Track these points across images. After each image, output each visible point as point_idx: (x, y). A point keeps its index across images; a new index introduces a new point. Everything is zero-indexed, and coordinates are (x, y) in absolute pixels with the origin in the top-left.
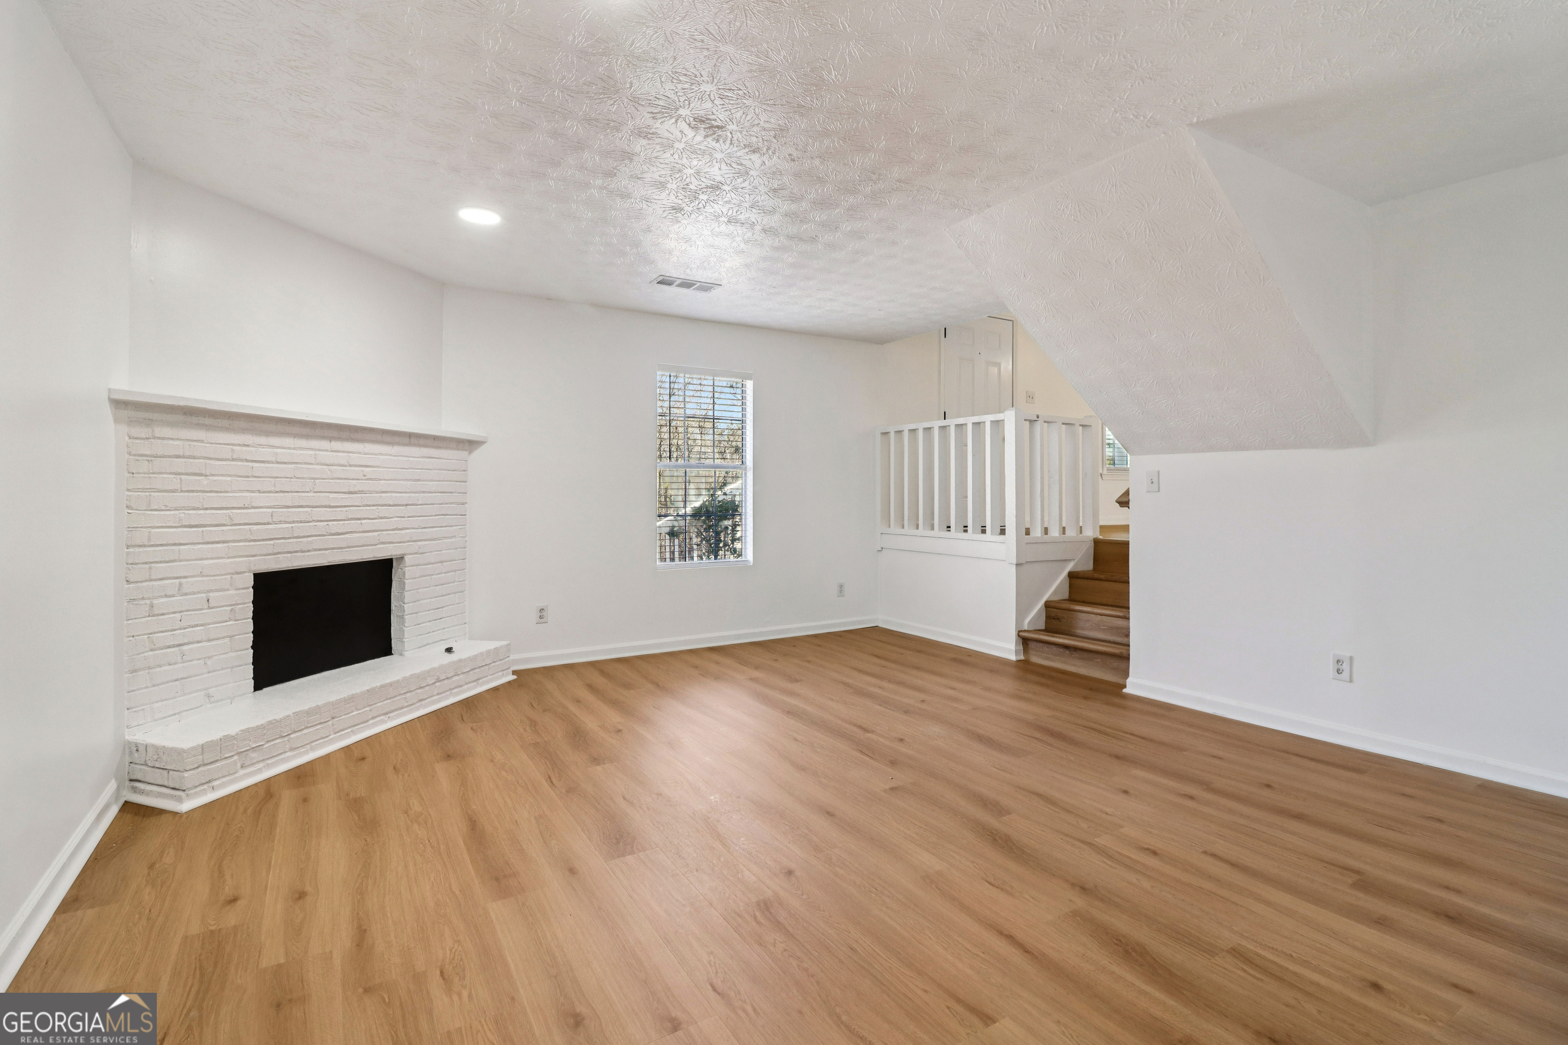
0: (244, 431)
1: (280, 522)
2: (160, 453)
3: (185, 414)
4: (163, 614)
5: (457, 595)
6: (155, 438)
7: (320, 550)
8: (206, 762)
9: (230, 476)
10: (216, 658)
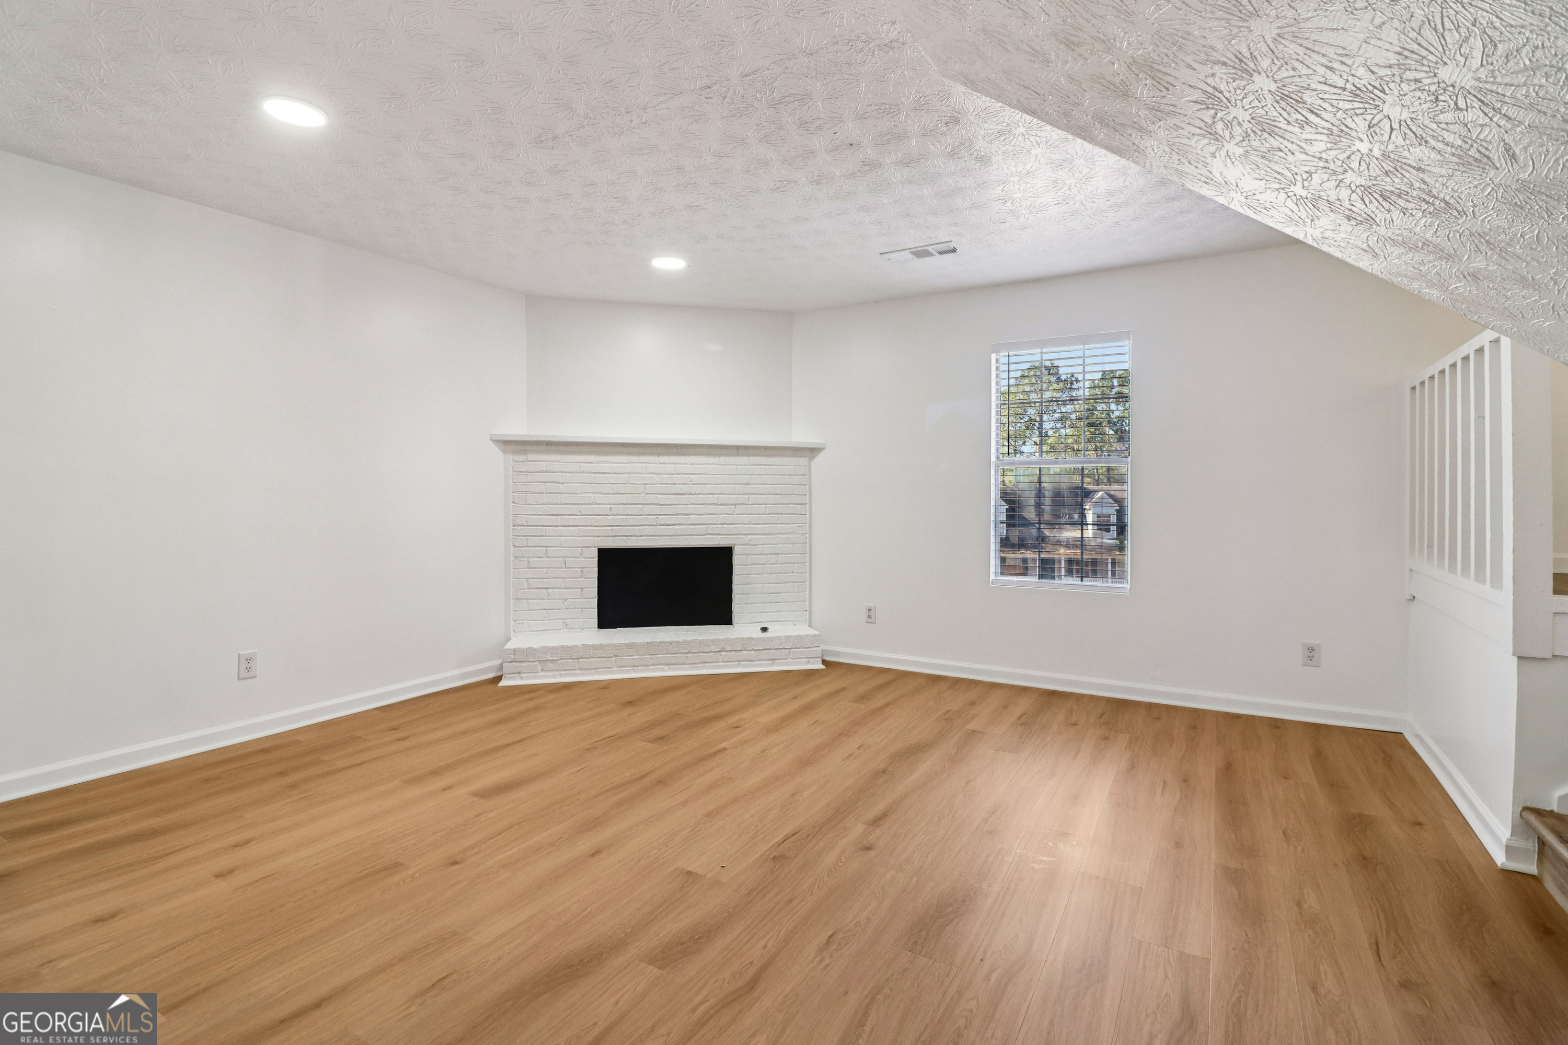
0: (588, 453)
1: (618, 515)
2: (532, 470)
3: (547, 445)
4: (535, 568)
5: (796, 584)
6: (528, 461)
7: (651, 536)
8: (516, 660)
9: (579, 483)
10: (570, 600)
